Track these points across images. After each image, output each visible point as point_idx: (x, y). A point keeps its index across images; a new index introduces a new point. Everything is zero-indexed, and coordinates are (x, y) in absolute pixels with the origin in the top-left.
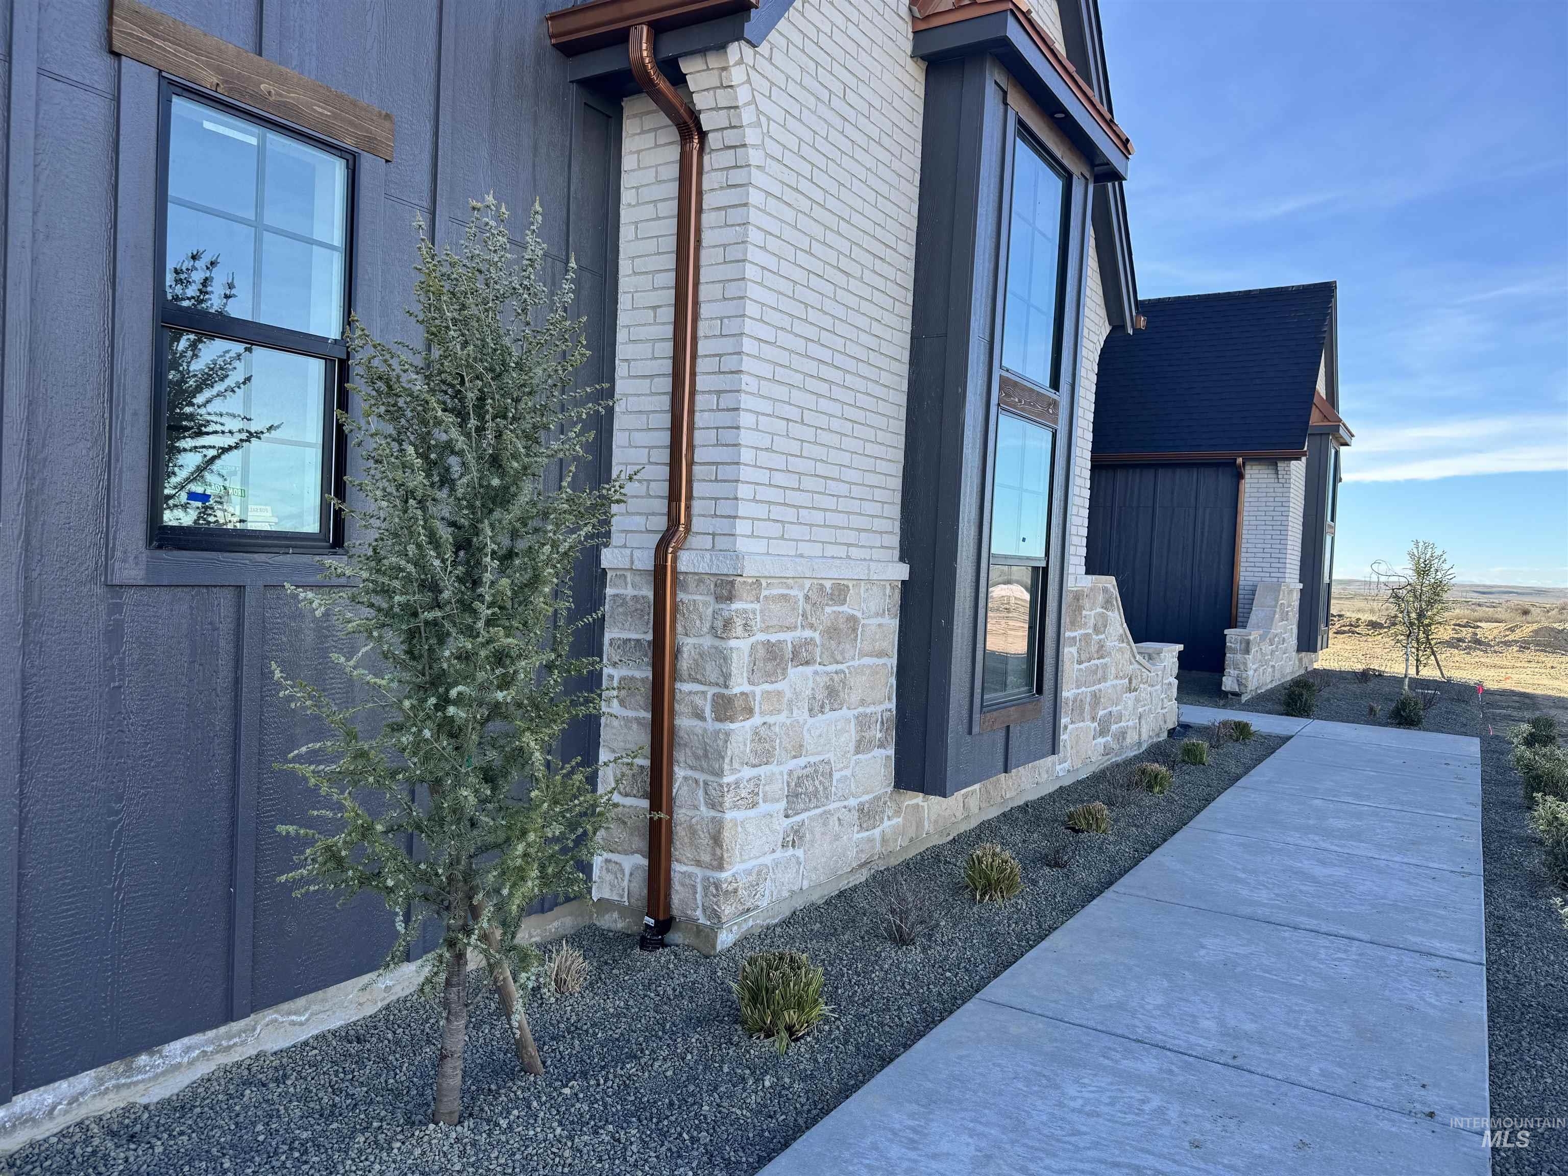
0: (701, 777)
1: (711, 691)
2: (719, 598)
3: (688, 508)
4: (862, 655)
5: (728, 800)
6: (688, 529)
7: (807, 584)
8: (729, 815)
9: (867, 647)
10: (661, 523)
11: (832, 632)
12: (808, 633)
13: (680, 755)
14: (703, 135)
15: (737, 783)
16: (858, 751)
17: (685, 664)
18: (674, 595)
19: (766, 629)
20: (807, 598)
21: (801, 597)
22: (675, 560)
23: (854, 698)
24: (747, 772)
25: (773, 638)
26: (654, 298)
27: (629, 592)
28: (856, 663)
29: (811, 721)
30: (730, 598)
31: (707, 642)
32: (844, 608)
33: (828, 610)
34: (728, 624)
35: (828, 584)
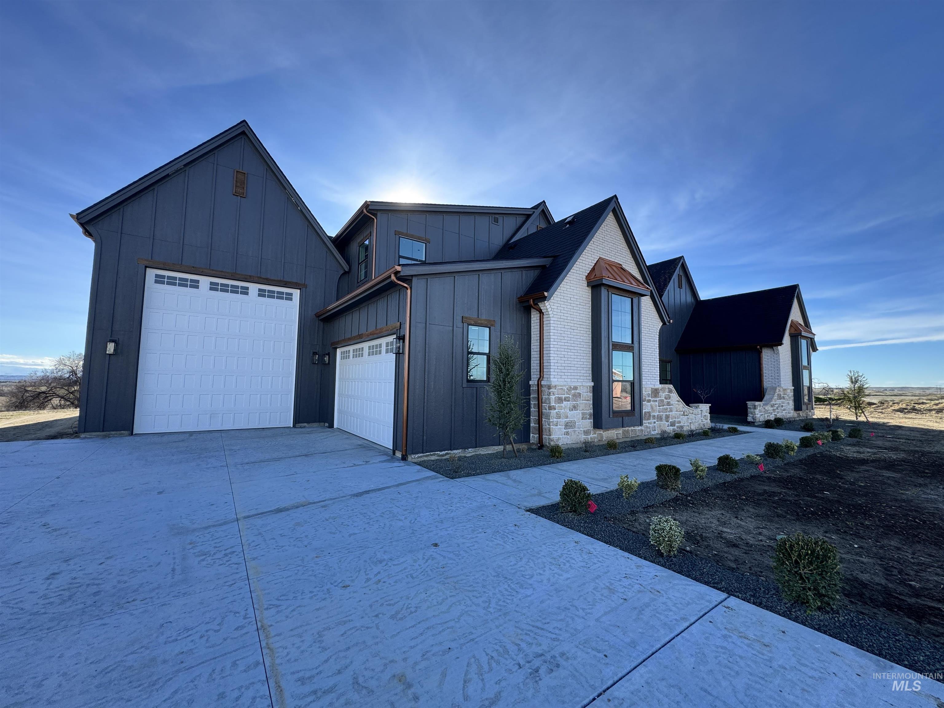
0: (547, 420)
1: (548, 405)
2: (548, 389)
3: (543, 374)
4: (582, 401)
5: (551, 424)
6: (543, 377)
7: (567, 386)
8: (551, 427)
9: (584, 399)
10: (539, 376)
11: (574, 395)
12: (568, 396)
13: (543, 416)
14: (543, 313)
15: (553, 421)
16: (582, 419)
17: (543, 400)
18: (541, 389)
19: (558, 394)
20: (567, 389)
21: (566, 389)
22: (541, 383)
23: (581, 409)
24: (555, 420)
25: (560, 396)
26: (536, 338)
27: (534, 388)
28: (581, 402)
29: (570, 412)
30: (550, 389)
31: (547, 397)
32: (577, 391)
33: (573, 391)
34: (550, 393)
35: (572, 387)
